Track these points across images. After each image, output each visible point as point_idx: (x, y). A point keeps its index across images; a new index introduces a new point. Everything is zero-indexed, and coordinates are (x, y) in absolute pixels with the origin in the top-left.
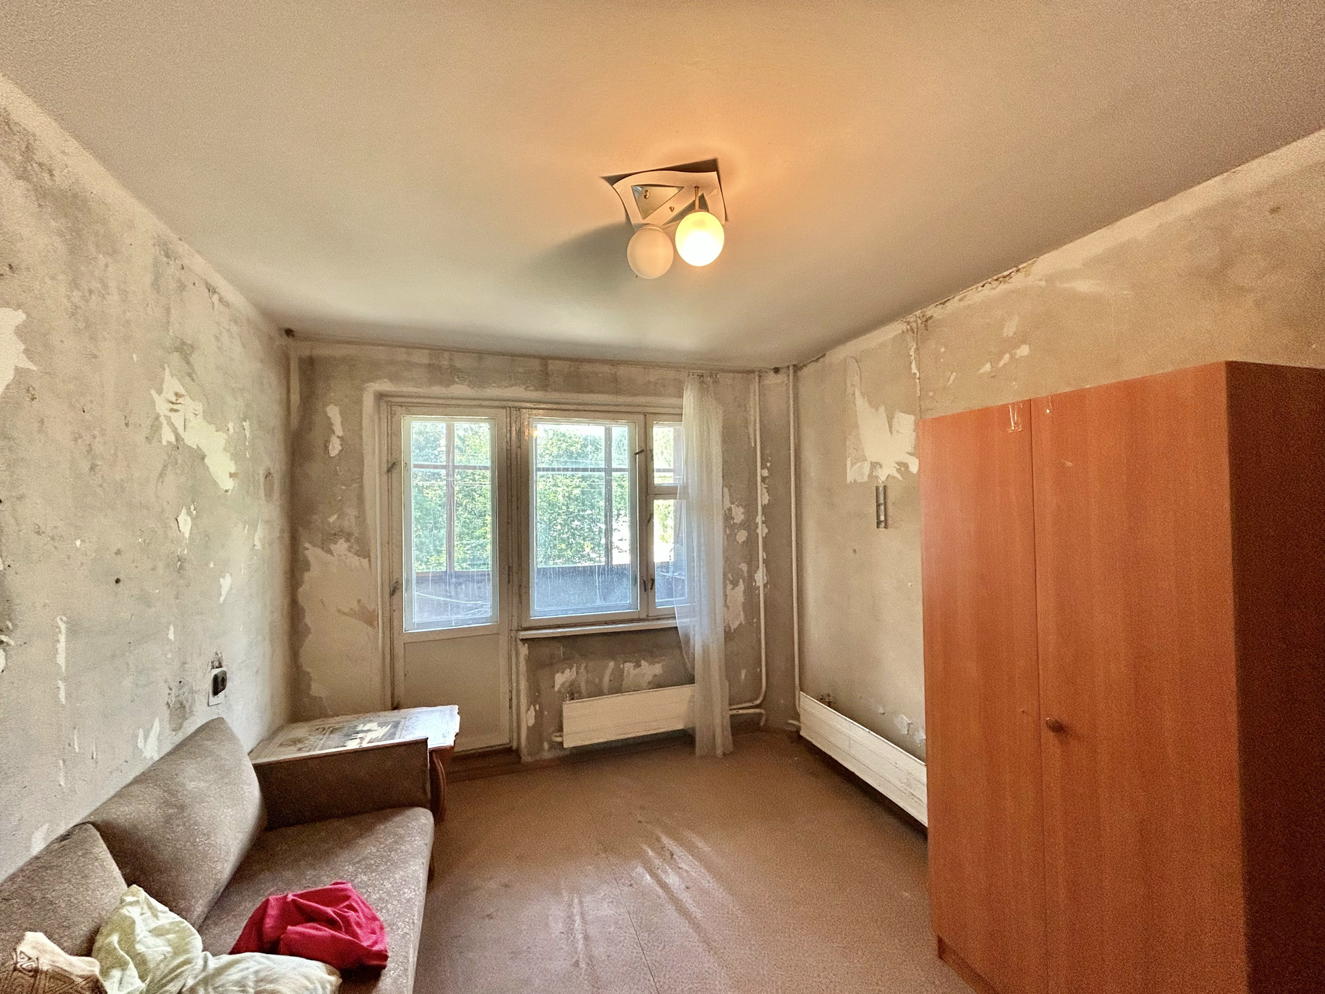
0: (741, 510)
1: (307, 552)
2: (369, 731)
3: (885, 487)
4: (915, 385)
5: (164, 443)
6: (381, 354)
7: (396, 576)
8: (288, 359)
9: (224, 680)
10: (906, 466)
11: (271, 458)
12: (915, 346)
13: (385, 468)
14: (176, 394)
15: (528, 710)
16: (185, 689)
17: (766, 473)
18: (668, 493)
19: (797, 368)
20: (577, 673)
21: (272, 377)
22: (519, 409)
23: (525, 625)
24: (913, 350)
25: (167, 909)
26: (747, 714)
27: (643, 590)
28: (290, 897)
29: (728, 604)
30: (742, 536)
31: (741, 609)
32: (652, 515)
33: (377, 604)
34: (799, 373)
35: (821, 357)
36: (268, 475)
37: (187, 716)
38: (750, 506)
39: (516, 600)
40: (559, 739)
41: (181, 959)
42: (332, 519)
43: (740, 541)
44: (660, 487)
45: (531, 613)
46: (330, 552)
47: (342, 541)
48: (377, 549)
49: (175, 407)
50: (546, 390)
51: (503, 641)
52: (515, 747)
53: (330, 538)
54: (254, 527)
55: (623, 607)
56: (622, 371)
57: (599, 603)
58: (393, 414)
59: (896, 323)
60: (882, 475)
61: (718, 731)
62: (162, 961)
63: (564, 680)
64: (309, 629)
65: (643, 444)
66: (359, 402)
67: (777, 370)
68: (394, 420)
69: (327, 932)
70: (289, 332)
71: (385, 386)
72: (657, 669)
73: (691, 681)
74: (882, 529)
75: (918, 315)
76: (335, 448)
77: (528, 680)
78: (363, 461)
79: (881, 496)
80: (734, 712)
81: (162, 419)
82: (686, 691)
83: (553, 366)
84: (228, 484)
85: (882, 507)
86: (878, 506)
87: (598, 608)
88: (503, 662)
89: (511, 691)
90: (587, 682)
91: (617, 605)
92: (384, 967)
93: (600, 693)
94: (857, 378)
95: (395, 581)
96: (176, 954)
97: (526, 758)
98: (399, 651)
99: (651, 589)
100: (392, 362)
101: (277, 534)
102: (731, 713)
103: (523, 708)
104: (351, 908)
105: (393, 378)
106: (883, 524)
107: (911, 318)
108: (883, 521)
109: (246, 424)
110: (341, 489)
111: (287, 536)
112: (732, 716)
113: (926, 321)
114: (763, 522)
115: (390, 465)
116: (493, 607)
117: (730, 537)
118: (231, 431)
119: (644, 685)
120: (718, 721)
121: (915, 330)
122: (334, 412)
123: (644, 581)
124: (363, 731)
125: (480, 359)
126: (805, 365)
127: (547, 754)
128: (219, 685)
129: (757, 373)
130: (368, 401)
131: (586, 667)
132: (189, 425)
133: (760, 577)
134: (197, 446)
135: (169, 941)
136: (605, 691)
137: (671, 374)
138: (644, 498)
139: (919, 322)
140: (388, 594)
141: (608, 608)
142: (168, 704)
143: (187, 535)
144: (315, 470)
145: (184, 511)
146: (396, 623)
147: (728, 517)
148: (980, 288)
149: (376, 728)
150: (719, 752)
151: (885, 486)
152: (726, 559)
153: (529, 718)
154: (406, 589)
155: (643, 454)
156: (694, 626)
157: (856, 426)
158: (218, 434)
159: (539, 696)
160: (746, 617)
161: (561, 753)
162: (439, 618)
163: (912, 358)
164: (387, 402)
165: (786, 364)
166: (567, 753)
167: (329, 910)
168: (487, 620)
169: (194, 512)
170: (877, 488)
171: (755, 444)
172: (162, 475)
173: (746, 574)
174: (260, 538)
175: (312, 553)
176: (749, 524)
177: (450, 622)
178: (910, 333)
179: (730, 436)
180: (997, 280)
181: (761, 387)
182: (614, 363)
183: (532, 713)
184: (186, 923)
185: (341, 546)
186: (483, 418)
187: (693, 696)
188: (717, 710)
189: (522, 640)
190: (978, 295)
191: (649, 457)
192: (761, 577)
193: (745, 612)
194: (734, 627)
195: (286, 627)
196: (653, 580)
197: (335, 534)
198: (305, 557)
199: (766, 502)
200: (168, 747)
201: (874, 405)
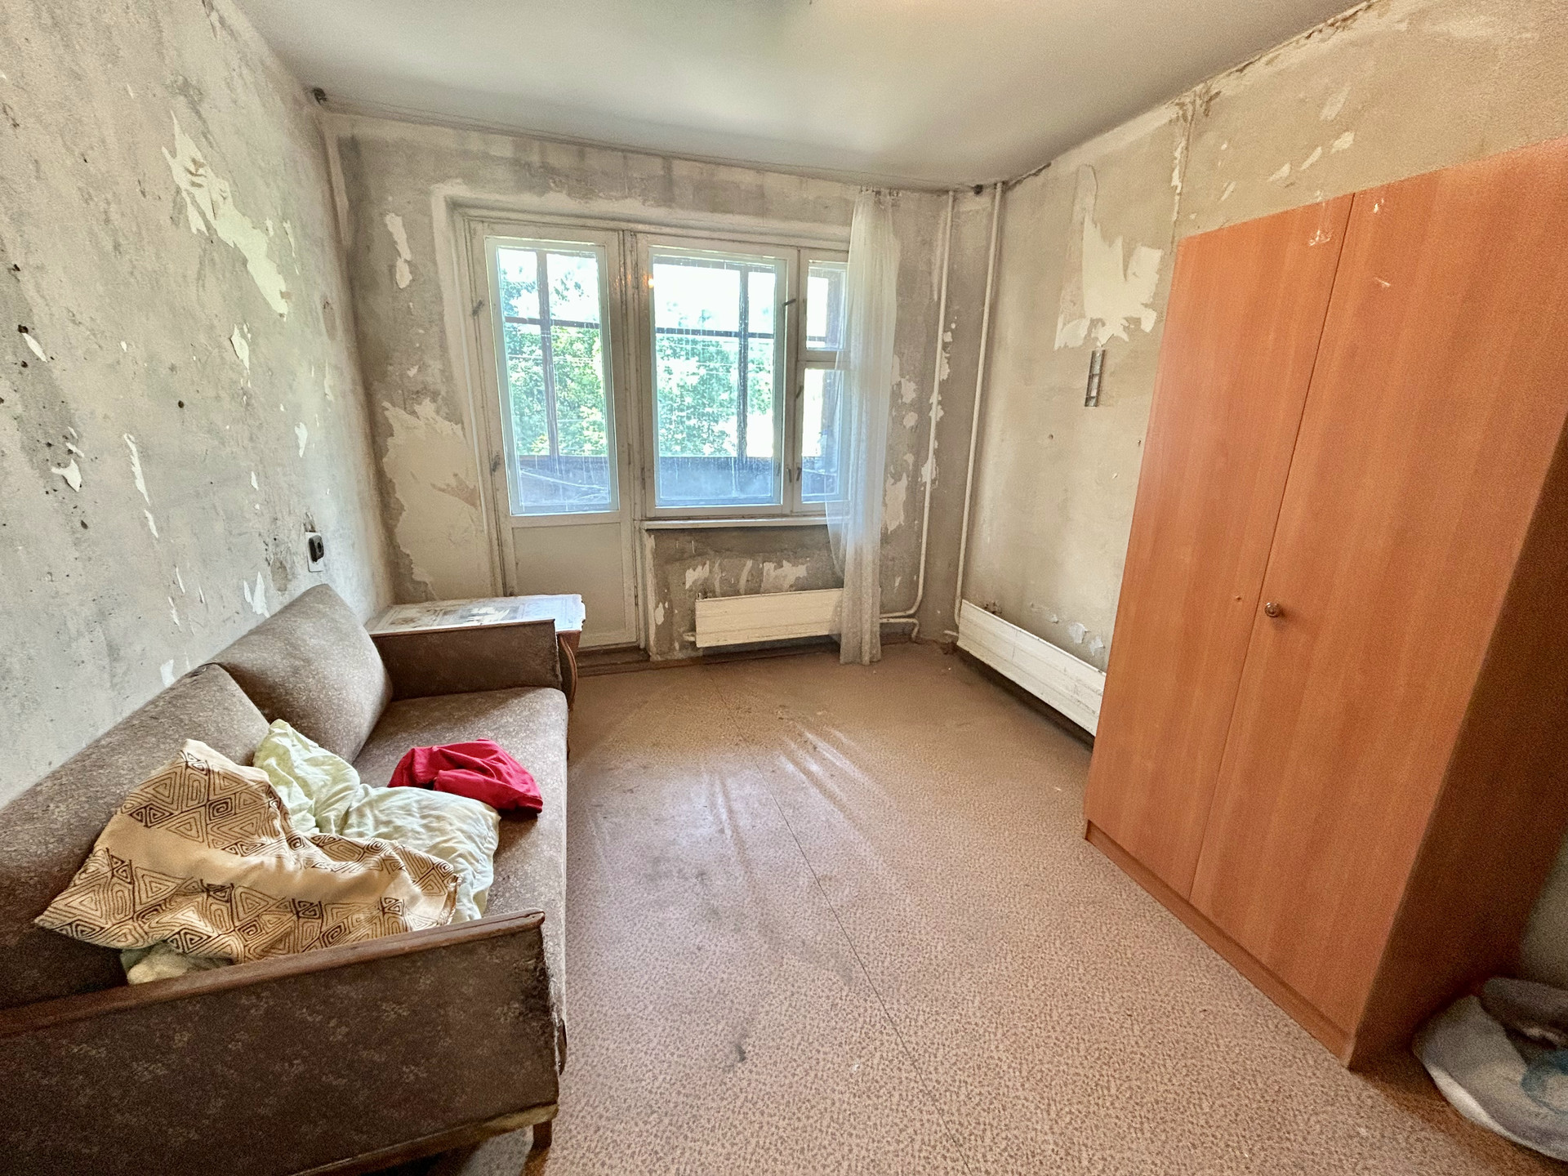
0: (913, 386)
1: (386, 413)
2: (486, 614)
3: (1104, 353)
4: (1173, 204)
5: (194, 231)
6: (447, 139)
7: (495, 449)
8: (322, 138)
9: (320, 546)
10: (1138, 321)
11: (326, 284)
12: (1183, 144)
13: (469, 310)
14: (194, 161)
15: (657, 607)
16: (282, 548)
17: (949, 338)
18: (824, 360)
19: (1007, 186)
20: (711, 571)
21: (307, 164)
22: (634, 233)
23: (649, 515)
24: (1179, 150)
25: (317, 745)
26: (899, 623)
27: (788, 481)
28: (435, 748)
29: (887, 502)
30: (911, 420)
31: (901, 507)
32: (801, 388)
33: (476, 480)
34: (1011, 195)
35: (1044, 168)
36: (326, 305)
37: (290, 577)
38: (924, 379)
39: (638, 487)
40: (692, 639)
41: (341, 786)
42: (413, 372)
43: (908, 427)
44: (814, 352)
45: (657, 501)
46: (413, 413)
47: (427, 401)
48: (470, 413)
49: (196, 180)
50: (670, 207)
51: (626, 531)
52: (642, 646)
53: (413, 396)
54: (320, 369)
55: (762, 500)
56: (772, 181)
57: (734, 494)
58: (472, 233)
59: (1164, 107)
60: (1103, 336)
61: (867, 637)
62: (323, 787)
63: (696, 577)
64: (402, 506)
65: (795, 294)
66: (426, 212)
67: (979, 190)
68: (474, 241)
69: (480, 777)
70: (319, 94)
71: (459, 190)
72: (801, 571)
73: (839, 584)
74: (1091, 408)
75: (1198, 92)
76: (404, 277)
77: (656, 576)
78: (441, 298)
79: (1097, 366)
80: (885, 621)
81: (184, 194)
82: (834, 595)
83: (681, 169)
84: (281, 306)
85: (1096, 380)
86: (1091, 377)
87: (734, 500)
88: (626, 556)
89: (636, 587)
90: (722, 581)
91: (756, 498)
92: (540, 811)
93: (737, 593)
94: (1090, 200)
95: (494, 454)
96: (335, 781)
97: (656, 658)
98: (508, 536)
99: (798, 479)
100: (465, 154)
101: (348, 386)
102: (881, 621)
103: (651, 606)
104: (500, 760)
105: (469, 178)
106: (1094, 401)
107: (1187, 98)
108: (1093, 398)
109: (287, 225)
110: (418, 334)
111: (360, 389)
112: (882, 624)
113: (1211, 99)
114: (939, 403)
115: (475, 305)
116: (612, 492)
117: (897, 421)
118: (271, 233)
119: (786, 586)
120: (867, 626)
121: (1190, 118)
122: (395, 225)
123: (790, 471)
124: (478, 615)
125: (582, 155)
126: (1019, 182)
127: (678, 654)
128: (316, 550)
129: (951, 193)
130: (439, 213)
131: (720, 565)
132: (220, 212)
133: (928, 472)
134: (235, 244)
135: (324, 770)
136: (742, 591)
137: (835, 190)
138: (793, 367)
139: (1199, 102)
140: (488, 470)
141: (746, 500)
142: (267, 560)
143: (247, 364)
144: (381, 304)
145: (236, 331)
146: (501, 507)
147: (896, 394)
148: (1303, 41)
149: (493, 612)
150: (866, 659)
151: (1104, 351)
152: (890, 448)
153: (658, 616)
154: (509, 465)
155: (794, 305)
156: (847, 525)
157: (1079, 269)
158: (255, 231)
159: (667, 594)
160: (907, 516)
161: (693, 654)
162: (548, 503)
163: (1177, 161)
164: (463, 215)
165: (993, 180)
166: (701, 653)
167: (478, 760)
168: (605, 507)
169: (249, 336)
170: (1094, 354)
171: (939, 298)
172: (200, 277)
173: (911, 468)
174: (330, 387)
175: (394, 414)
176: (921, 407)
177: (563, 507)
178: (1182, 120)
179: (909, 281)
180: (1332, 25)
181: (956, 216)
182: (760, 168)
183: (660, 612)
184: (338, 758)
185: (426, 408)
186: (589, 244)
187: (841, 601)
188: (867, 617)
189: (647, 530)
190: (1296, 53)
191: (801, 311)
192: (930, 471)
193: (906, 511)
194: (891, 528)
195: (376, 499)
196: (800, 470)
197: (418, 392)
198: (386, 419)
199: (945, 377)
200: (277, 608)
201: (1107, 238)
